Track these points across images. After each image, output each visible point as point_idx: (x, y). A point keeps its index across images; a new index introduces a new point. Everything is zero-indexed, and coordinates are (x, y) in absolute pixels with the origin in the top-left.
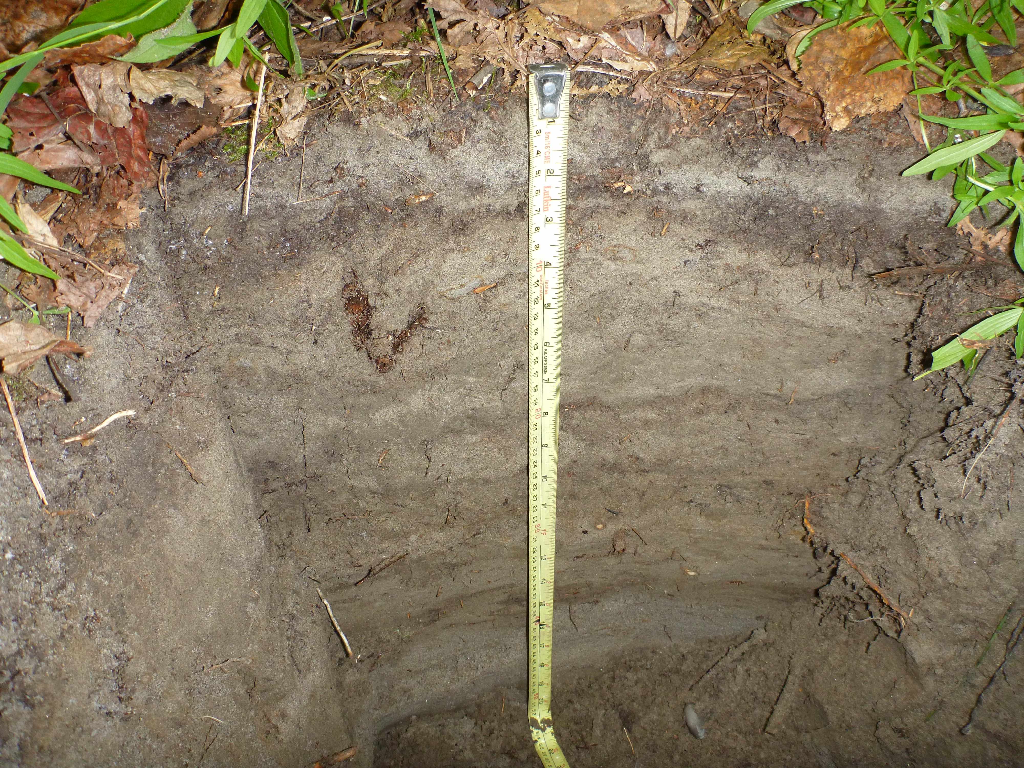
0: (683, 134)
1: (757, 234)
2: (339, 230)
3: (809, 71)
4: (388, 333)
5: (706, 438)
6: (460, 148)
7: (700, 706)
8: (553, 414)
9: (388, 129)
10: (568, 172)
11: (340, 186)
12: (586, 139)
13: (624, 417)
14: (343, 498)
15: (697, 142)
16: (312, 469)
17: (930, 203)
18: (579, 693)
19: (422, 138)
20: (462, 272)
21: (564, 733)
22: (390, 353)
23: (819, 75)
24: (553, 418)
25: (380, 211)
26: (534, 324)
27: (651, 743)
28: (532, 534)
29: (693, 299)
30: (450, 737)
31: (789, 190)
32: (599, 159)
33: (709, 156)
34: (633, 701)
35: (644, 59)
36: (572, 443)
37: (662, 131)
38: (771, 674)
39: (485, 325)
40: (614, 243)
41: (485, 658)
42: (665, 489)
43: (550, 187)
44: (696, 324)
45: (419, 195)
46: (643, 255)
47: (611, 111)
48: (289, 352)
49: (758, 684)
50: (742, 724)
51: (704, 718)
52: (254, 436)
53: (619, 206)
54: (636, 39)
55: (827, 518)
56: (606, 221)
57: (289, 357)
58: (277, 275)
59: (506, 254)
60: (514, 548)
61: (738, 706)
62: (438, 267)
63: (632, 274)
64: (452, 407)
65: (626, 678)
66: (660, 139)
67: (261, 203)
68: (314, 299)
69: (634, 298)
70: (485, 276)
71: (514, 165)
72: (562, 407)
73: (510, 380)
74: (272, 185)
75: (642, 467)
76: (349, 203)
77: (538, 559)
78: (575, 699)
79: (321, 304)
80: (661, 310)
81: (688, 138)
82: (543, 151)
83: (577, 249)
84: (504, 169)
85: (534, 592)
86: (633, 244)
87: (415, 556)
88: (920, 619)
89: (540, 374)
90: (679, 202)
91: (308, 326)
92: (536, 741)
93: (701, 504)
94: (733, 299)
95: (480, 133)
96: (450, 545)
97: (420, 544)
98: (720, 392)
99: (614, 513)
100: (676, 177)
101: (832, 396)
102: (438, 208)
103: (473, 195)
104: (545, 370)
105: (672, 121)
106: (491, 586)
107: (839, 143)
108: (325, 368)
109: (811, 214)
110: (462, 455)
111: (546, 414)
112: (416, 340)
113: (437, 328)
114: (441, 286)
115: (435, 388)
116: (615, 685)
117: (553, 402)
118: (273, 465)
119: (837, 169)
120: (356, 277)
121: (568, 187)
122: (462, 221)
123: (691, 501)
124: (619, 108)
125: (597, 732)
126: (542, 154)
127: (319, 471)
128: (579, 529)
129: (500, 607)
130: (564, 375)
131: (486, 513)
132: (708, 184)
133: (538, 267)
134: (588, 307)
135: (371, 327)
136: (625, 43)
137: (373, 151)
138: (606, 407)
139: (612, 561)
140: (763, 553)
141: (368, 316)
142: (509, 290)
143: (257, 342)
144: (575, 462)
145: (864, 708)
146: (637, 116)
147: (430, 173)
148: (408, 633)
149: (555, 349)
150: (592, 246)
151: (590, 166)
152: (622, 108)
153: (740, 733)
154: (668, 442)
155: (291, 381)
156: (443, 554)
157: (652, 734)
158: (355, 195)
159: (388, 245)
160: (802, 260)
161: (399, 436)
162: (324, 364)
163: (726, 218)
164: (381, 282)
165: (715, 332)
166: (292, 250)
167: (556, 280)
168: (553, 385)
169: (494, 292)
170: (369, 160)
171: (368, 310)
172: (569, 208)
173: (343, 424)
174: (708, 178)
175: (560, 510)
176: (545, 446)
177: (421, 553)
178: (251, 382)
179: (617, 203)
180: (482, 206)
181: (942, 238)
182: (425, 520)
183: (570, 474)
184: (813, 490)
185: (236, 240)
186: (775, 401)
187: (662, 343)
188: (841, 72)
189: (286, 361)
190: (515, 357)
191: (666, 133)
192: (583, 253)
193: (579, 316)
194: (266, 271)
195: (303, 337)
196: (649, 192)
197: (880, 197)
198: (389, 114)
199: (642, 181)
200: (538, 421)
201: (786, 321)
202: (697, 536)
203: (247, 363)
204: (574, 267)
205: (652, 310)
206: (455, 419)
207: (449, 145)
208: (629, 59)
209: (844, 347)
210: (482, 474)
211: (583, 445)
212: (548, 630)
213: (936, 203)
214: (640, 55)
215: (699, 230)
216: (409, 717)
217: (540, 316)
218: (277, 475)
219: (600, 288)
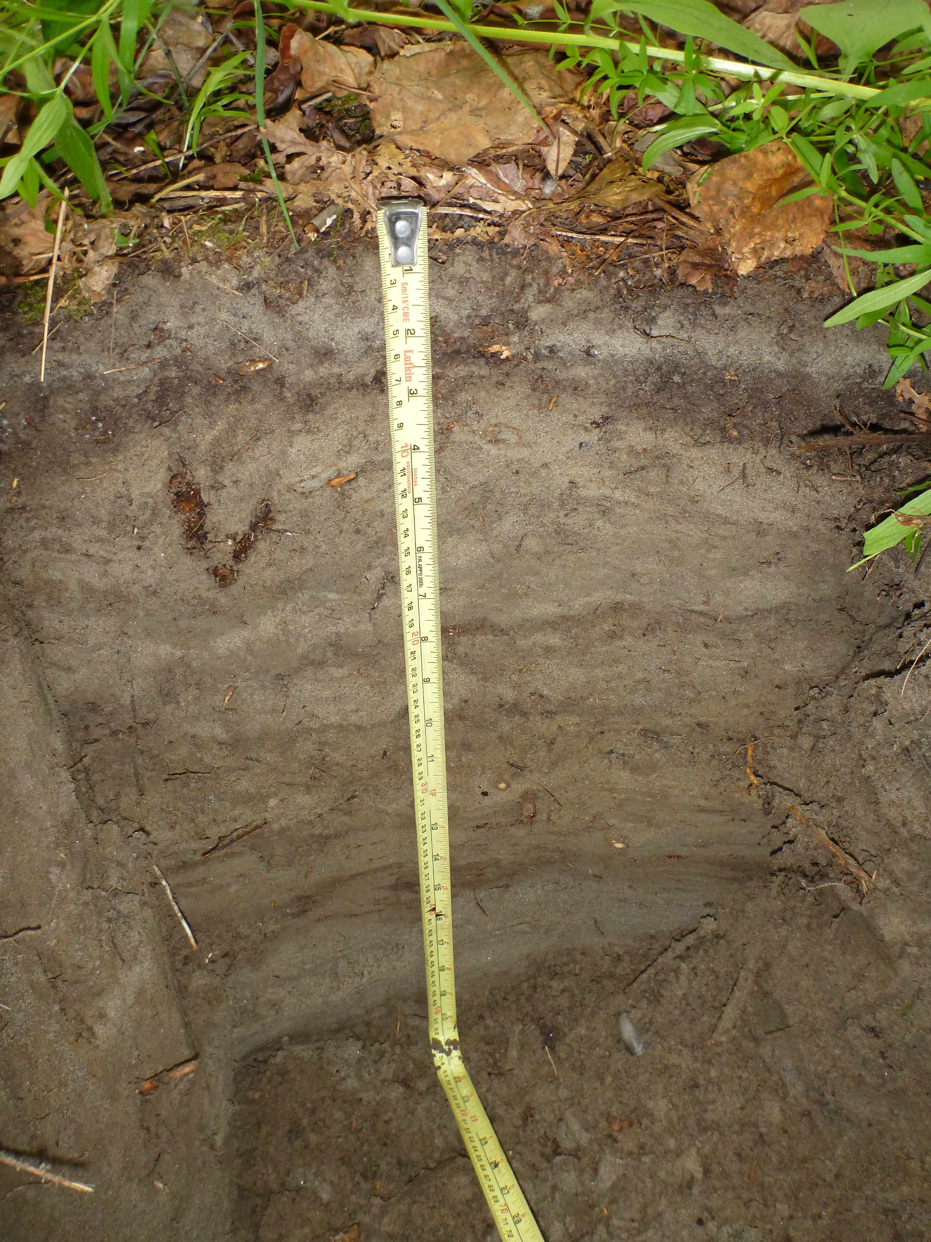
0: (568, 286)
1: (663, 407)
2: (161, 406)
3: (709, 206)
4: (228, 537)
5: (622, 668)
6: (301, 303)
7: (637, 1014)
8: (434, 639)
9: (214, 280)
10: (432, 333)
11: (160, 352)
12: (451, 292)
13: (522, 643)
14: (184, 751)
15: (583, 294)
16: (143, 714)
17: (863, 366)
18: (493, 1006)
19: (254, 291)
20: (314, 459)
21: (474, 1056)
22: (231, 562)
23: (721, 211)
24: (434, 644)
25: (209, 382)
26: (403, 524)
27: (577, 1064)
28: (419, 795)
29: (592, 491)
30: (329, 1062)
31: (696, 350)
32: (469, 317)
33: (598, 311)
34: (558, 1014)
35: (518, 196)
36: (460, 677)
37: (542, 282)
38: (722, 971)
39: (345, 526)
40: (493, 421)
41: (371, 961)
42: (578, 735)
43: (411, 351)
44: (599, 523)
45: (253, 361)
46: (529, 437)
47: (481, 259)
48: (107, 562)
49: (706, 985)
50: (688, 1035)
51: (641, 1029)
52: (69, 669)
53: (497, 374)
54: (511, 176)
55: (774, 767)
56: (483, 394)
57: (108, 568)
58: (87, 464)
59: (365, 436)
60: (398, 815)
61: (682, 1013)
62: (283, 453)
63: (519, 461)
64: (310, 631)
65: (550, 987)
66: (540, 292)
67: (65, 373)
68: (135, 493)
69: (523, 491)
70: (342, 464)
71: (366, 325)
72: (444, 630)
73: (379, 597)
74: (77, 349)
75: (548, 707)
76: (173, 373)
77: (428, 828)
78: (487, 1014)
79: (144, 500)
80: (556, 505)
81: (573, 290)
82: (400, 306)
83: (449, 429)
84: (356, 330)
85: (426, 871)
86: (516, 423)
87: (275, 827)
88: (884, 883)
89: (414, 587)
90: (567, 368)
91: (129, 528)
92: (439, 1068)
93: (623, 755)
94: (640, 490)
95: (324, 285)
96: (319, 811)
97: (282, 811)
98: (636, 609)
99: (518, 767)
100: (562, 338)
101: (770, 611)
102: (278, 379)
103: (321, 362)
104: (420, 583)
105: (555, 270)
106: (374, 866)
107: (749, 292)
108: (152, 581)
109: (723, 380)
110: (327, 693)
111: (425, 639)
112: (262, 546)
113: (286, 531)
114: (289, 477)
115: (289, 607)
116: (536, 996)
117: (433, 623)
118: (94, 707)
119: (750, 325)
120: (184, 465)
121: (434, 351)
122: (309, 395)
123: (612, 752)
124: (491, 255)
125: (514, 1053)
126: (400, 311)
127: (152, 716)
128: (477, 789)
129: (387, 893)
130: (444, 590)
131: (362, 770)
132: (600, 346)
133: (404, 451)
134: (468, 503)
135: (206, 529)
136: (496, 180)
137: (198, 308)
138: (499, 631)
139: (520, 832)
140: (702, 816)
141: (201, 515)
142: (371, 481)
143: (67, 549)
144: (466, 701)
145: (830, 1005)
146: (512, 266)
147: (268, 336)
148: (272, 927)
149: (430, 555)
150: (467, 425)
151: (459, 324)
152: (495, 256)
153: (686, 1046)
154: (576, 675)
155: (111, 598)
156: (310, 823)
157: (579, 1052)
158: (179, 362)
159: (221, 425)
160: (718, 439)
161: (247, 670)
162: (150, 577)
163: (624, 389)
164: (215, 472)
165: (623, 532)
166: (105, 432)
167: (427, 468)
168: (432, 601)
169: (354, 484)
170: (194, 320)
171: (202, 508)
172: (436, 378)
173: (179, 653)
174: (599, 338)
175: (452, 765)
176: (427, 681)
177: (283, 822)
178: (62, 600)
179: (495, 371)
180: (331, 375)
181: (882, 409)
182: (286, 778)
183: (461, 718)
184: (757, 734)
185: (37, 420)
186: (702, 619)
187: (562, 548)
188: (748, 208)
189: (105, 574)
190: (383, 566)
191: (547, 284)
192: (459, 434)
193: (458, 514)
194: (75, 459)
195: (124, 541)
196: (530, 357)
197: (804, 358)
198: (216, 262)
199: (521, 342)
200: (416, 648)
201: (708, 517)
202: (622, 797)
203: (57, 576)
204: (446, 453)
205: (544, 506)
206: (315, 647)
207: (287, 299)
208: (502, 198)
209: (777, 549)
210: (353, 718)
211: (474, 678)
212: (447, 922)
213: (870, 366)
214: (515, 193)
215: (593, 404)
216: (280, 1038)
217: (410, 512)
218: (100, 720)
219: (482, 479)
